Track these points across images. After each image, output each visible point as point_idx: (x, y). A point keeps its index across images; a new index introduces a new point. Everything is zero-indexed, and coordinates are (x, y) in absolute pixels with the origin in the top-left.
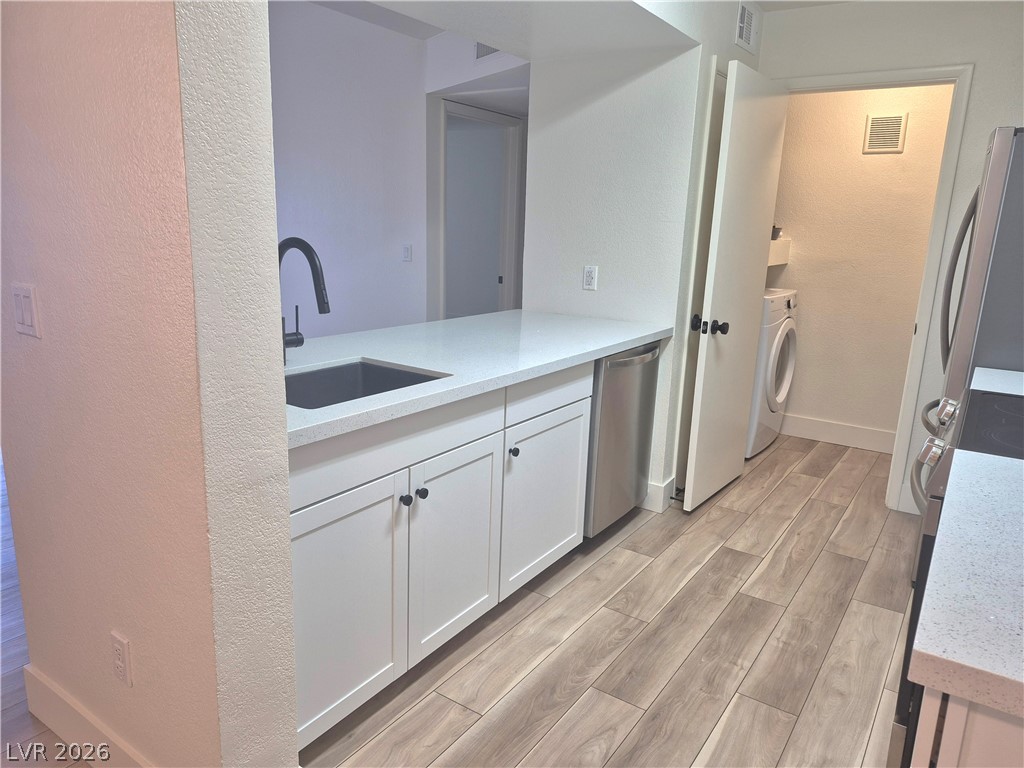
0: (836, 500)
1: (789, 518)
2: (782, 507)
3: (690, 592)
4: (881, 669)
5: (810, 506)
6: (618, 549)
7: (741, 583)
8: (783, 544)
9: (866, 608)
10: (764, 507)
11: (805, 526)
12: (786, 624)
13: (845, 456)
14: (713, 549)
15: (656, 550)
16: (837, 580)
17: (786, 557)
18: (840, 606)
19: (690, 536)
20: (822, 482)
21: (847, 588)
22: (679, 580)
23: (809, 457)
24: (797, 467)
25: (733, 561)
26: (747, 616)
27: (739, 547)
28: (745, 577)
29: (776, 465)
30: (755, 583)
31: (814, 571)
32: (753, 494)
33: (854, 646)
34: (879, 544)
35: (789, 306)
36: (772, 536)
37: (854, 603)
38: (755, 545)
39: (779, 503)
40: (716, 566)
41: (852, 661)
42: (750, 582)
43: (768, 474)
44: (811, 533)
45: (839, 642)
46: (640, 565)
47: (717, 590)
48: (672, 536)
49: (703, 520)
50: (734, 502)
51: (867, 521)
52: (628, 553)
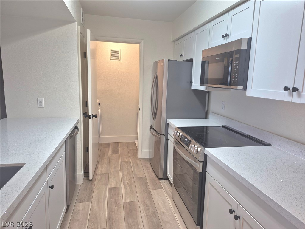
0: (126, 160)
1: (119, 170)
2: (115, 167)
3: (110, 210)
4: (170, 209)
5: (122, 165)
6: (77, 204)
7: (122, 198)
8: (123, 180)
9: (155, 191)
10: (110, 169)
11: (125, 171)
12: (142, 207)
13: (119, 145)
14: (106, 190)
15: (90, 199)
16: (143, 185)
17: (127, 184)
18: (149, 193)
19: (97, 188)
20: (119, 155)
21: (147, 187)
22: (104, 207)
23: (111, 148)
24: (110, 153)
25: (114, 191)
26: (130, 209)
27: (113, 186)
28: (121, 196)
29: (104, 154)
30: (125, 197)
31: (136, 185)
32: (105, 166)
33: (160, 204)
34: (145, 170)
35: (100, 105)
36: (119, 178)
37: (151, 190)
38: (117, 183)
39: (113, 166)
40: (111, 196)
41: (163, 210)
42: (124, 197)
43: (104, 157)
44: (128, 173)
45: (157, 206)
46: (88, 207)
47: (117, 204)
48: (91, 191)
49: (97, 180)
50: (101, 170)
51: (137, 164)
52: (81, 204)
